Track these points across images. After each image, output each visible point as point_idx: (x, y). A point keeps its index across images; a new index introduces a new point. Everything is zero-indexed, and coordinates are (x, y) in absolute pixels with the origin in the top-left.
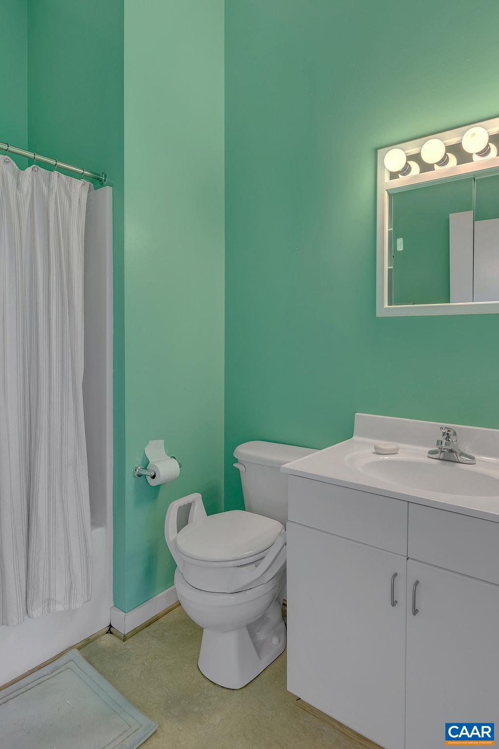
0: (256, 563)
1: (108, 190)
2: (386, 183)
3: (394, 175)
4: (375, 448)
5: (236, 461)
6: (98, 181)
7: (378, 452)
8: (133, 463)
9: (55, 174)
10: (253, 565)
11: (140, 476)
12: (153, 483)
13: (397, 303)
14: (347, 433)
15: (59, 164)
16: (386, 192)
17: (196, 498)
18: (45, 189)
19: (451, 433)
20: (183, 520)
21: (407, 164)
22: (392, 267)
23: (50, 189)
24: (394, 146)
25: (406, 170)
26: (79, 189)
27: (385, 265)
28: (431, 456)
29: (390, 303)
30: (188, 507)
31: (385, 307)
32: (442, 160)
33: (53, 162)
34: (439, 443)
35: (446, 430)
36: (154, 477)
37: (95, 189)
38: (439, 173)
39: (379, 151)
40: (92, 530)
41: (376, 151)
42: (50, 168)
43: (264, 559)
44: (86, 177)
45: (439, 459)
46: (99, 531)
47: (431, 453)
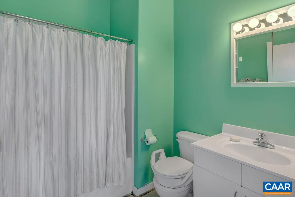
0: (182, 178)
1: (133, 45)
2: (234, 36)
3: (238, 33)
4: (230, 138)
5: (177, 138)
6: (130, 42)
7: (231, 140)
8: (140, 137)
9: (117, 41)
10: (181, 179)
11: (143, 141)
12: (147, 144)
13: (239, 82)
14: (219, 131)
15: (118, 38)
16: (234, 39)
17: (162, 151)
18: (113, 46)
19: (263, 135)
20: (157, 158)
21: (243, 28)
22: (237, 68)
23: (115, 46)
24: (237, 22)
25: (243, 30)
26: (124, 45)
27: (234, 67)
28: (254, 143)
29: (237, 82)
30: (159, 153)
31: (234, 83)
32: (258, 26)
33: (116, 38)
34: (257, 139)
35: (261, 134)
36: (147, 142)
37: (129, 45)
38: (257, 31)
39: (231, 24)
40: (127, 158)
41: (230, 24)
42: (115, 39)
43: (185, 177)
44: (127, 41)
45: (258, 145)
46: (129, 159)
47: (254, 142)
